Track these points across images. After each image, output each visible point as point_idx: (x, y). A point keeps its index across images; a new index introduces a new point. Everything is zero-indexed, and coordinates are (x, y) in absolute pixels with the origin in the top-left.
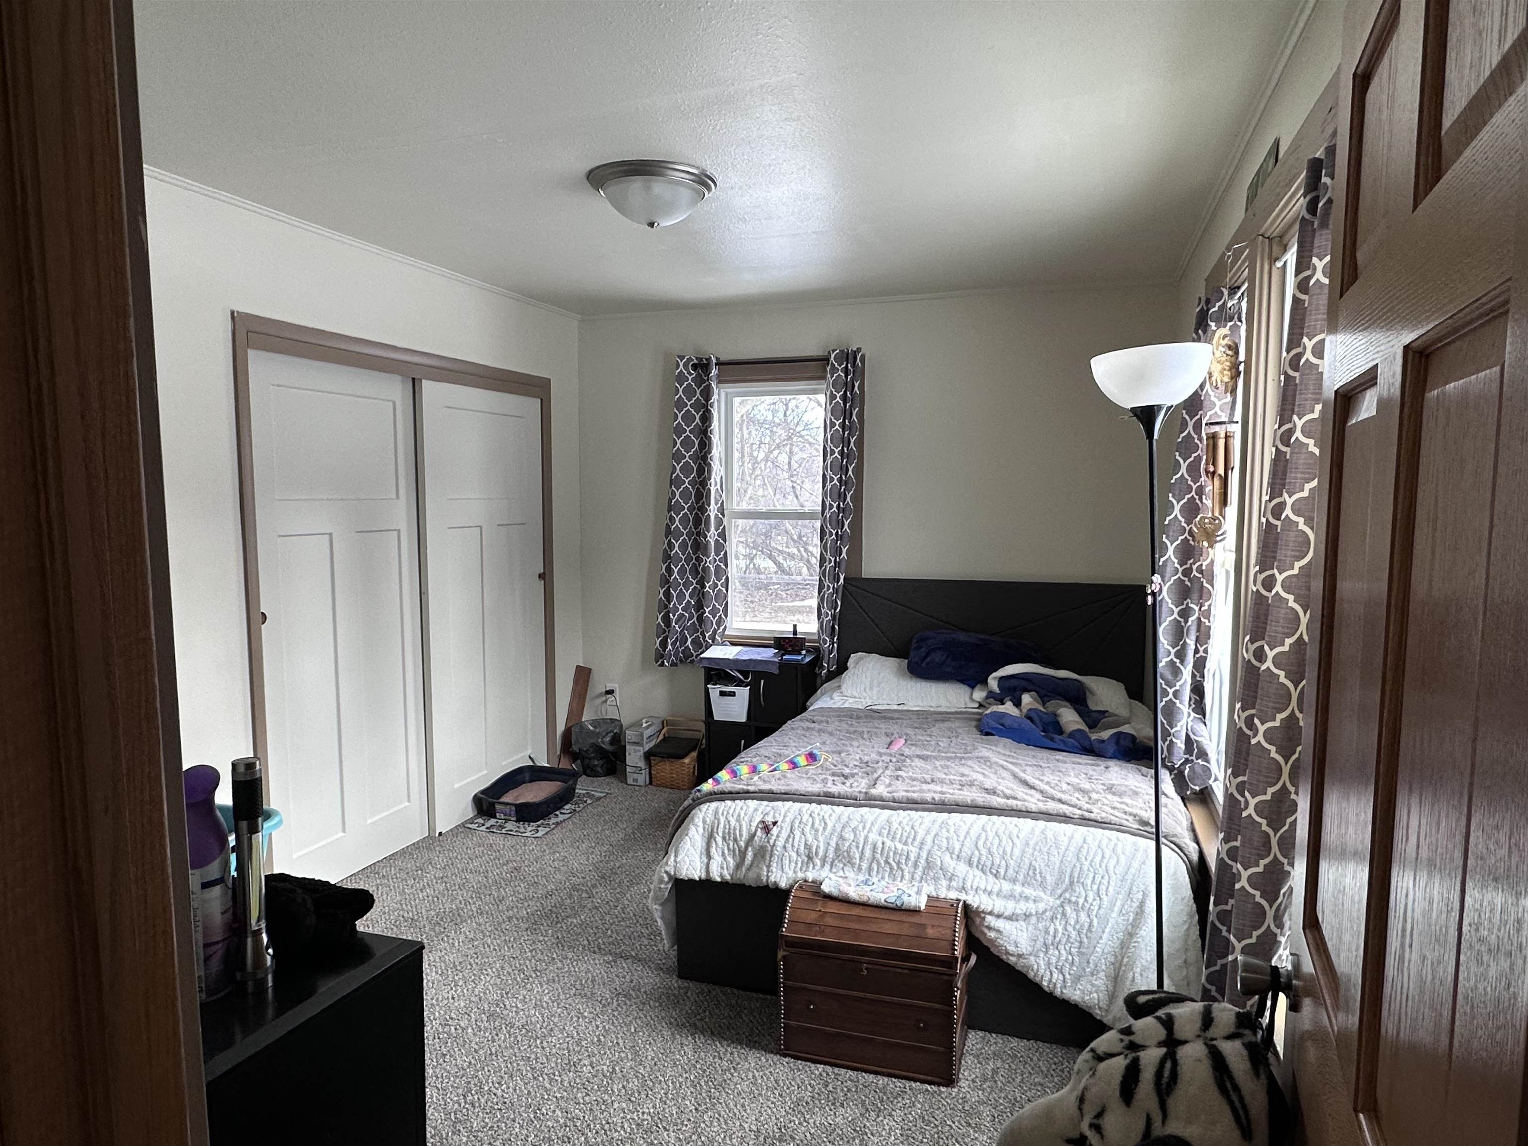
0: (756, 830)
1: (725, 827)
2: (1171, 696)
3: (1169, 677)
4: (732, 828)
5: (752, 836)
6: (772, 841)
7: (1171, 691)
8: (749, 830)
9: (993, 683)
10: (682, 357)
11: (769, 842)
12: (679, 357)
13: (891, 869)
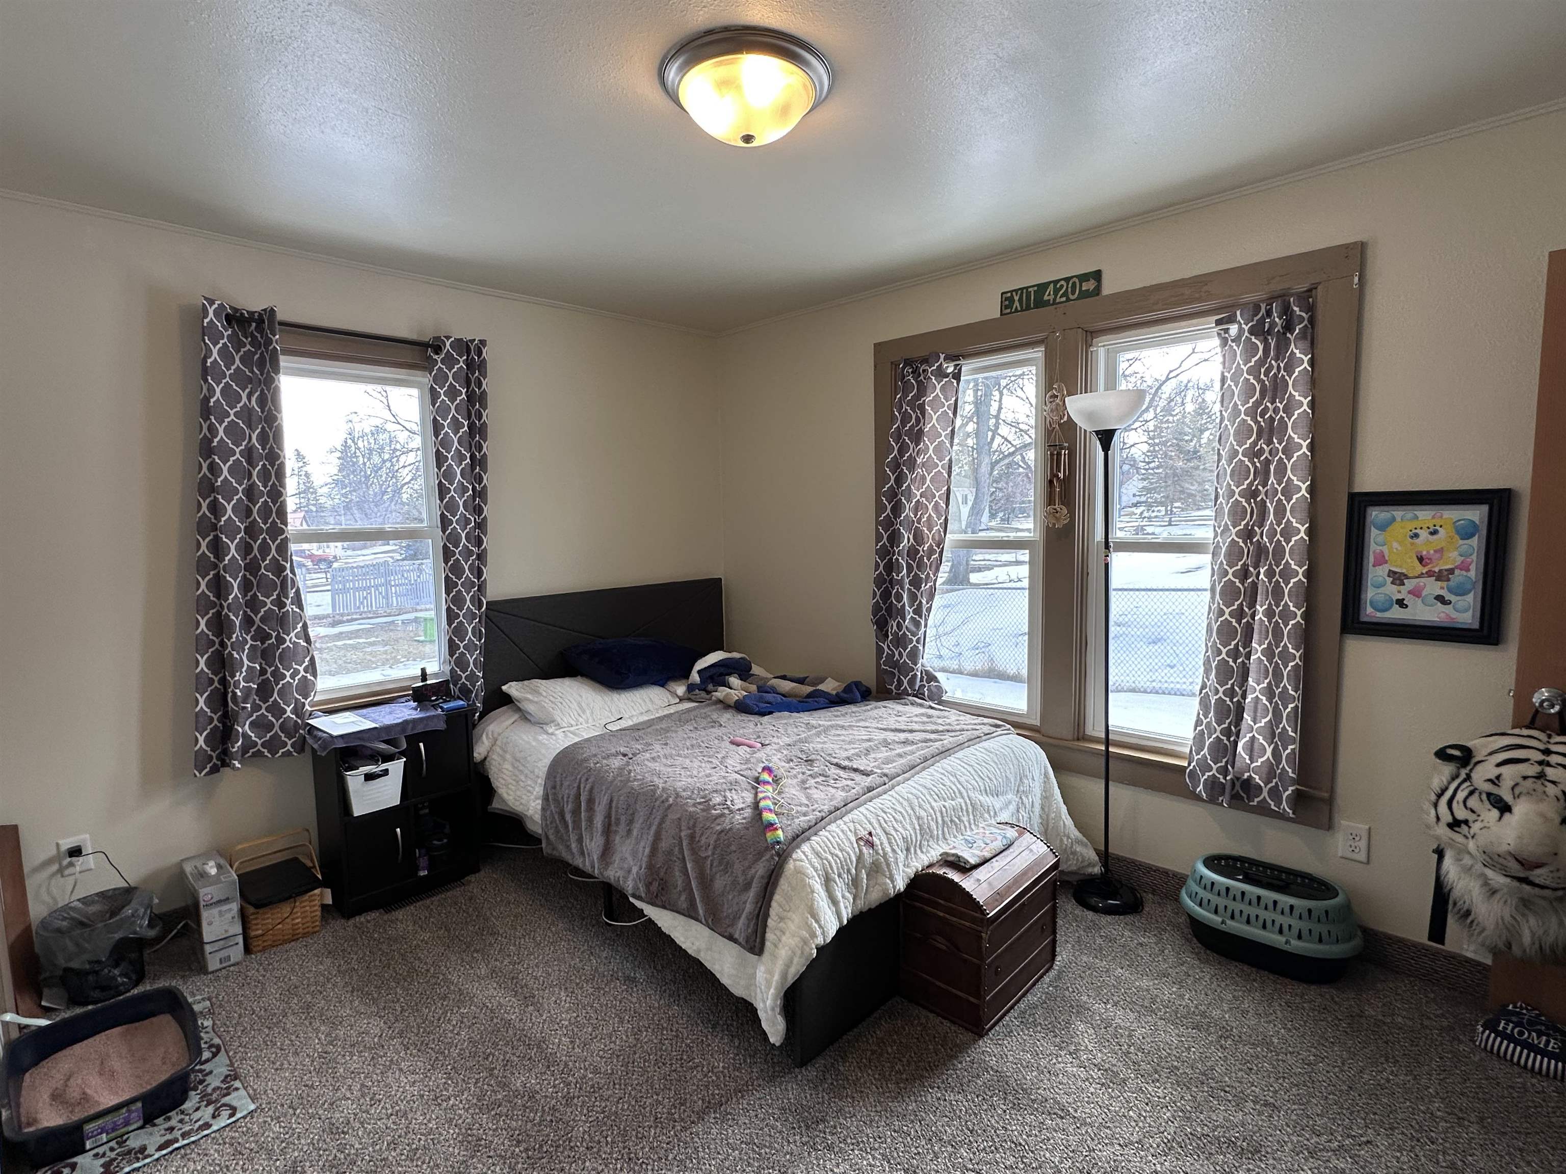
0: (860, 851)
1: (836, 863)
2: (915, 643)
3: (913, 629)
4: (842, 859)
5: (860, 858)
6: (881, 852)
7: (915, 639)
8: (855, 853)
9: (695, 677)
10: (212, 302)
11: (878, 854)
12: (206, 299)
13: (956, 825)
